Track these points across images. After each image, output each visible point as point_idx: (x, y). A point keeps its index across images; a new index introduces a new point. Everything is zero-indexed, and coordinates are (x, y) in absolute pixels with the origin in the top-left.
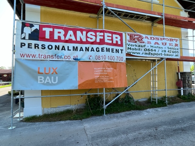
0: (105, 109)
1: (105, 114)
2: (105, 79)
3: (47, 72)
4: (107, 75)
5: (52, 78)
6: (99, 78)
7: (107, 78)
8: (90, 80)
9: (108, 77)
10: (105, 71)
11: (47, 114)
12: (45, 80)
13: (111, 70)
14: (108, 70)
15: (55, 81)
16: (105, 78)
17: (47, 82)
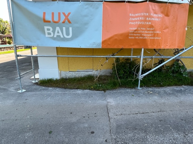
0: (141, 80)
1: (139, 87)
2: (147, 34)
3: (56, 19)
4: (151, 26)
5: (64, 28)
6: (135, 30)
7: (150, 32)
8: (121, 35)
9: (152, 31)
10: (147, 19)
11: (65, 78)
12: (54, 31)
13: (158, 18)
14: (153, 17)
15: (68, 34)
16: (146, 32)
17: (57, 36)
